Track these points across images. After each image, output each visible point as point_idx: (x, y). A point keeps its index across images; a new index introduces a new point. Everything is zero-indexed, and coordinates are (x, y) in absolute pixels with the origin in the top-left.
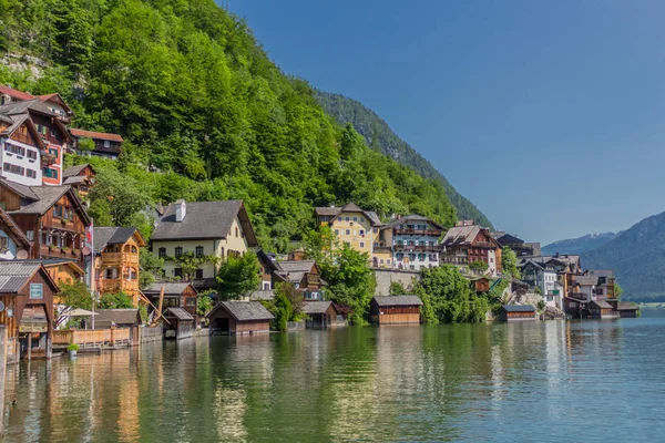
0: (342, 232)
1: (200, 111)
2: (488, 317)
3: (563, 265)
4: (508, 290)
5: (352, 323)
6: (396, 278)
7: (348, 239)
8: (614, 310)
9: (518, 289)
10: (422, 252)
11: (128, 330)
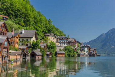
1: (23, 13)
2: (76, 56)
3: (88, 47)
4: (79, 51)
5: (52, 56)
7: (51, 40)
9: (81, 51)
10: (64, 43)
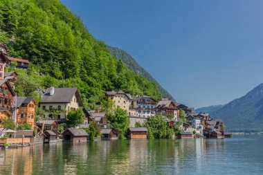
0: (117, 102)
1: (61, 52)
2: (174, 136)
3: (203, 117)
4: (181, 126)
5: (120, 138)
6: (138, 120)
7: (119, 104)
8: (223, 134)
9: (186, 126)
10: (148, 110)
11: (29, 139)
